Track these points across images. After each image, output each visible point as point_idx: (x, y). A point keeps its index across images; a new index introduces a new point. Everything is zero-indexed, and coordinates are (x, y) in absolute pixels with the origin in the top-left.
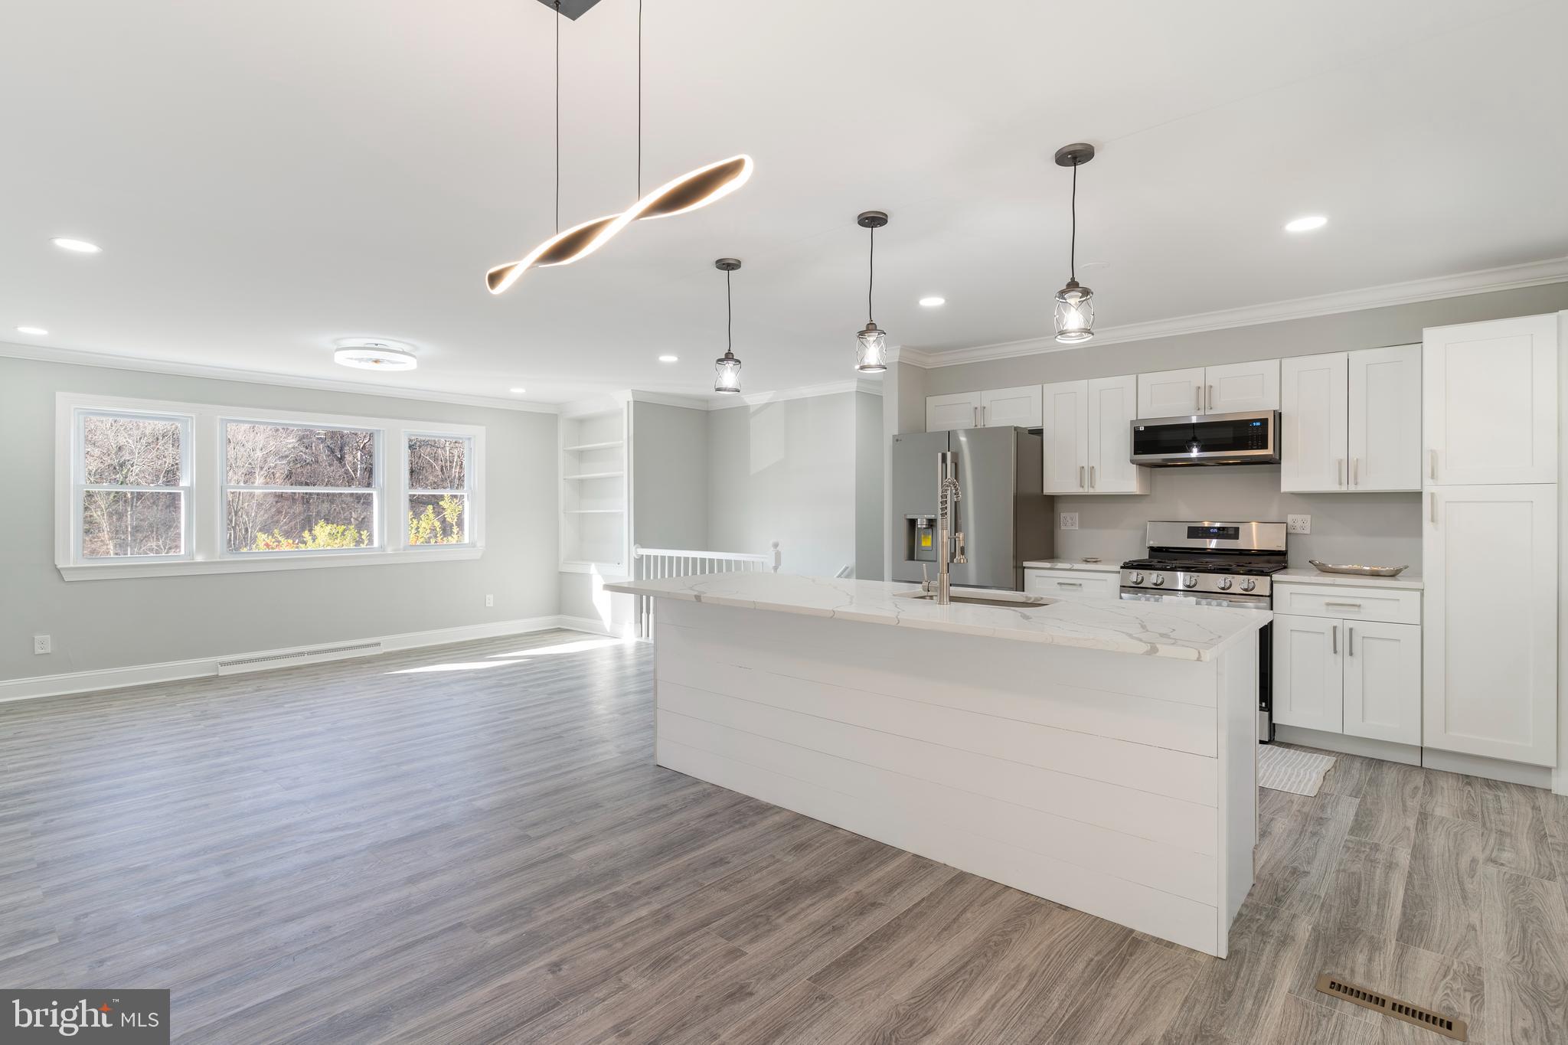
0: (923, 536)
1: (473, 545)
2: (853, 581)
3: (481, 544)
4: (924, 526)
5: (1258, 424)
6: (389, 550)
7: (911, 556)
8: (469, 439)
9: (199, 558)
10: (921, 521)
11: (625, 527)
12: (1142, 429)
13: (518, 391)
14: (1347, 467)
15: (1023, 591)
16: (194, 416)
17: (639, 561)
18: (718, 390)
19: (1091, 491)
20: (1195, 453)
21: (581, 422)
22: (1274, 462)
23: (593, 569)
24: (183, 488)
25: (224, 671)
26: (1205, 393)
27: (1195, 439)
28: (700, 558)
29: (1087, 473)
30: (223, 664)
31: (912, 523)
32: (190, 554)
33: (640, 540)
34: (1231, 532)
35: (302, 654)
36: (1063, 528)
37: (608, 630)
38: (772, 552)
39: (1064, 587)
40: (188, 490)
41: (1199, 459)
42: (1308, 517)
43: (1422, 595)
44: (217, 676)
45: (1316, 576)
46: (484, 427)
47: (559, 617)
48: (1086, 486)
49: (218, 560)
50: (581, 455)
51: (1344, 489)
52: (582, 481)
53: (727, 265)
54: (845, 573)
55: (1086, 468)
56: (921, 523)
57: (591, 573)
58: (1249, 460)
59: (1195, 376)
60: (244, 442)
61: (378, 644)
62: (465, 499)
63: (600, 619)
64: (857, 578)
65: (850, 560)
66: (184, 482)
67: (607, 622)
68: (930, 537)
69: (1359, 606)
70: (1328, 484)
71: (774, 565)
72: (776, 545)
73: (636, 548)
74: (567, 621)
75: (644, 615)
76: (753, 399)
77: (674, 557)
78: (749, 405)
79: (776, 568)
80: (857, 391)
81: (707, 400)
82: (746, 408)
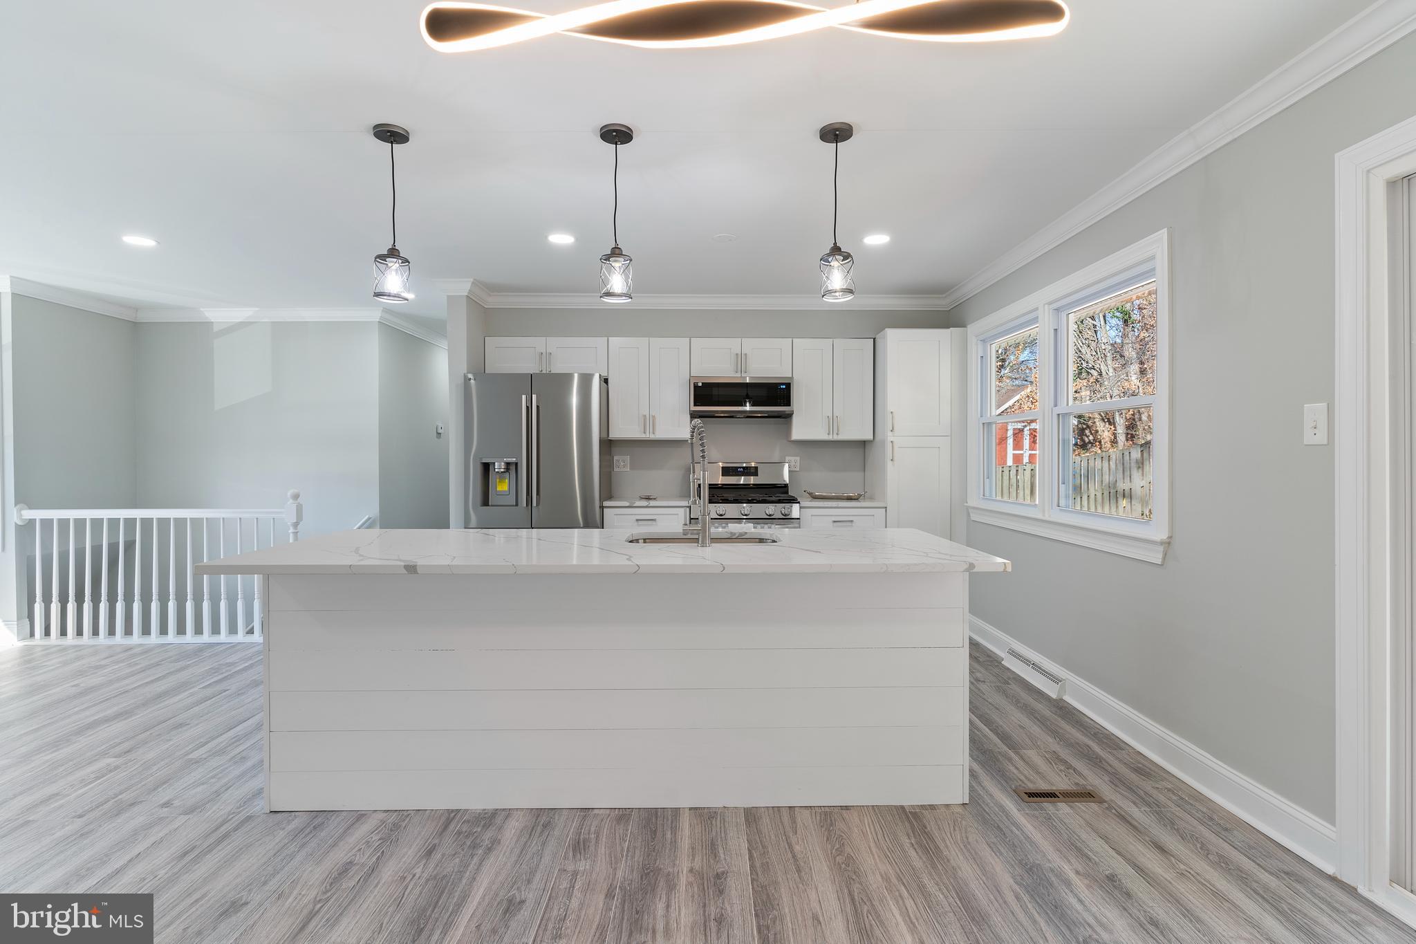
0: (498, 480)
2: (376, 531)
4: (502, 470)
5: (784, 387)
7: (485, 502)
10: (500, 465)
12: (700, 384)
14: (832, 422)
15: (603, 528)
18: (378, 295)
19: (652, 437)
20: (748, 408)
22: (788, 416)
26: (741, 359)
27: (748, 397)
29: (648, 421)
31: (486, 467)
34: (753, 471)
36: (616, 469)
38: (291, 505)
39: (640, 523)
41: (751, 412)
42: (798, 458)
43: (886, 511)
45: (810, 501)
48: (648, 434)
51: (830, 438)
53: (391, 135)
54: (367, 523)
55: (648, 416)
56: (499, 466)
58: (776, 414)
59: (734, 344)
64: (380, 528)
65: (373, 510)
68: (507, 481)
69: (852, 521)
70: (821, 434)
71: (295, 521)
72: (296, 497)
73: (20, 511)
76: (219, 315)
77: (86, 519)
78: (212, 322)
79: (296, 525)
80: (379, 322)
81: (136, 307)
82: (205, 326)
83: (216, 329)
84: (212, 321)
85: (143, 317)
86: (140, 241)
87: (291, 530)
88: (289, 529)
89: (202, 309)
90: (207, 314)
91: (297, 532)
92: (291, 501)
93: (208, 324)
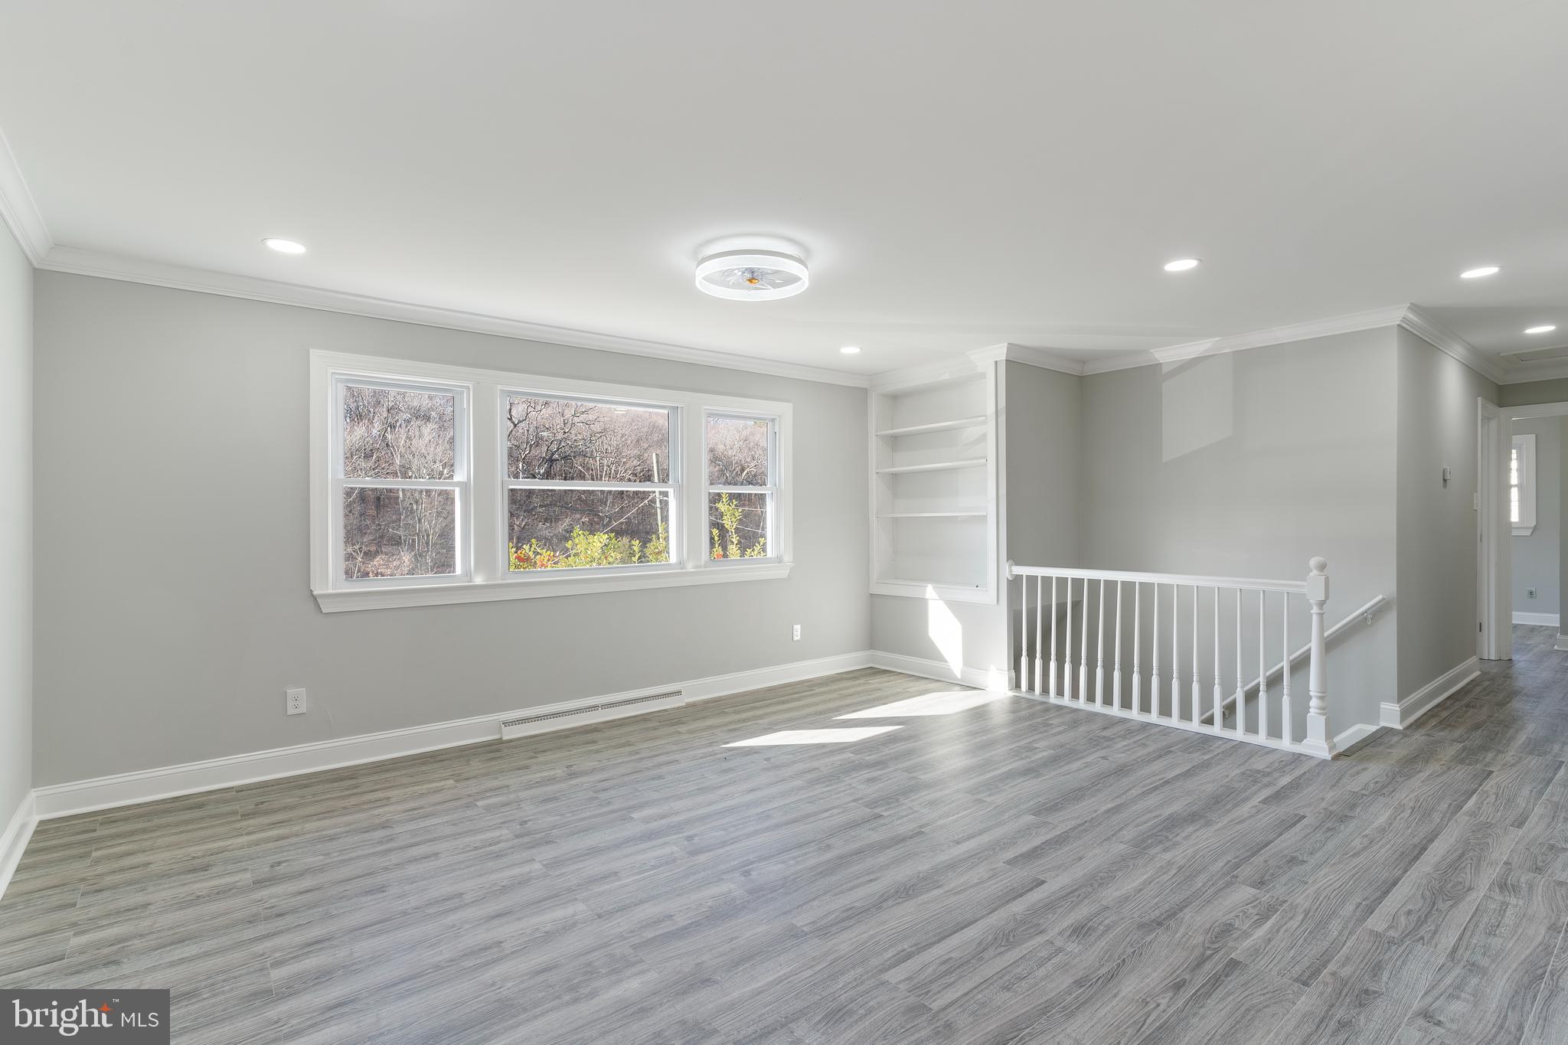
1: (779, 559)
3: (788, 558)
6: (690, 568)
8: (773, 420)
9: (479, 580)
11: (991, 536)
13: (850, 350)
16: (471, 386)
17: (1015, 583)
21: (895, 399)
23: (930, 592)
24: (459, 484)
25: (510, 734)
28: (1122, 582)
30: (506, 724)
32: (467, 574)
33: (1015, 555)
35: (595, 708)
37: (959, 677)
40: (464, 486)
44: (500, 741)
46: (791, 405)
47: (870, 652)
49: (500, 582)
50: (895, 442)
52: (895, 475)
57: (927, 597)
60: (426, 454)
61: (679, 693)
62: (768, 500)
63: (943, 660)
66: (460, 476)
67: (955, 663)
71: (1321, 598)
72: (1322, 567)
73: (1010, 566)
74: (884, 659)
75: (1024, 660)
76: (1168, 355)
77: (1084, 579)
78: (1161, 364)
79: (1321, 604)
80: (1398, 325)
81: (1081, 358)
82: (1155, 368)
83: (1165, 370)
84: (1161, 362)
85: (1090, 369)
86: (1181, 265)
87: (1315, 610)
88: (1312, 609)
89: (1151, 351)
90: (1157, 355)
91: (1322, 614)
92: (1315, 572)
93: (1158, 366)
